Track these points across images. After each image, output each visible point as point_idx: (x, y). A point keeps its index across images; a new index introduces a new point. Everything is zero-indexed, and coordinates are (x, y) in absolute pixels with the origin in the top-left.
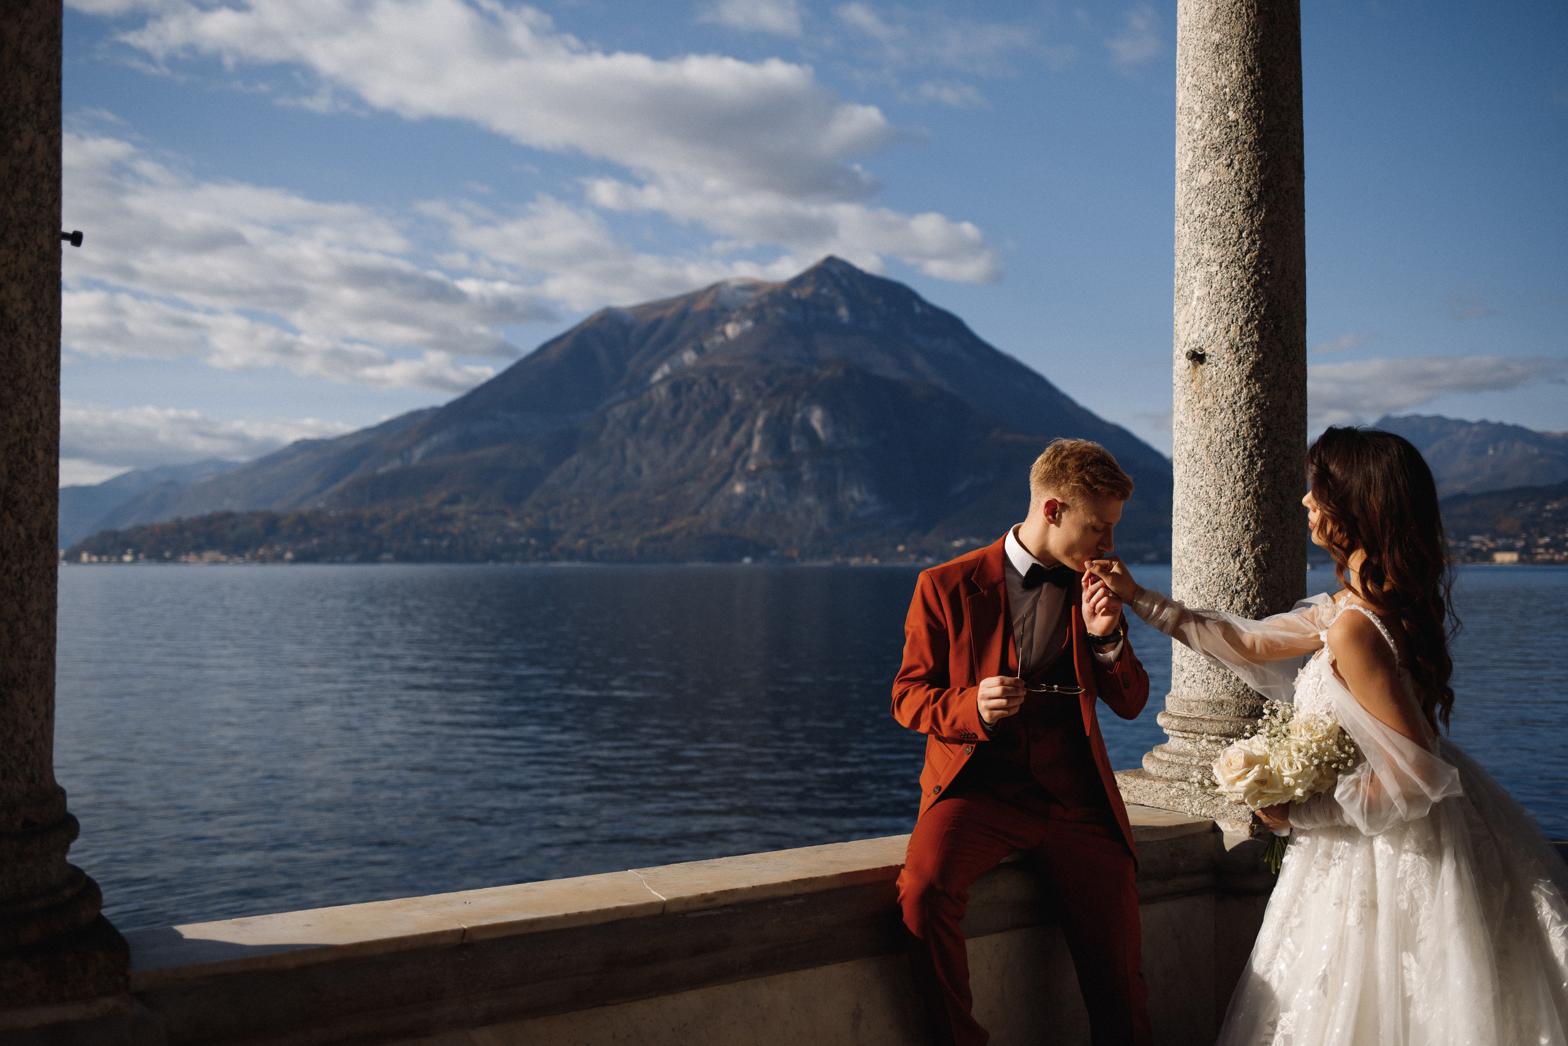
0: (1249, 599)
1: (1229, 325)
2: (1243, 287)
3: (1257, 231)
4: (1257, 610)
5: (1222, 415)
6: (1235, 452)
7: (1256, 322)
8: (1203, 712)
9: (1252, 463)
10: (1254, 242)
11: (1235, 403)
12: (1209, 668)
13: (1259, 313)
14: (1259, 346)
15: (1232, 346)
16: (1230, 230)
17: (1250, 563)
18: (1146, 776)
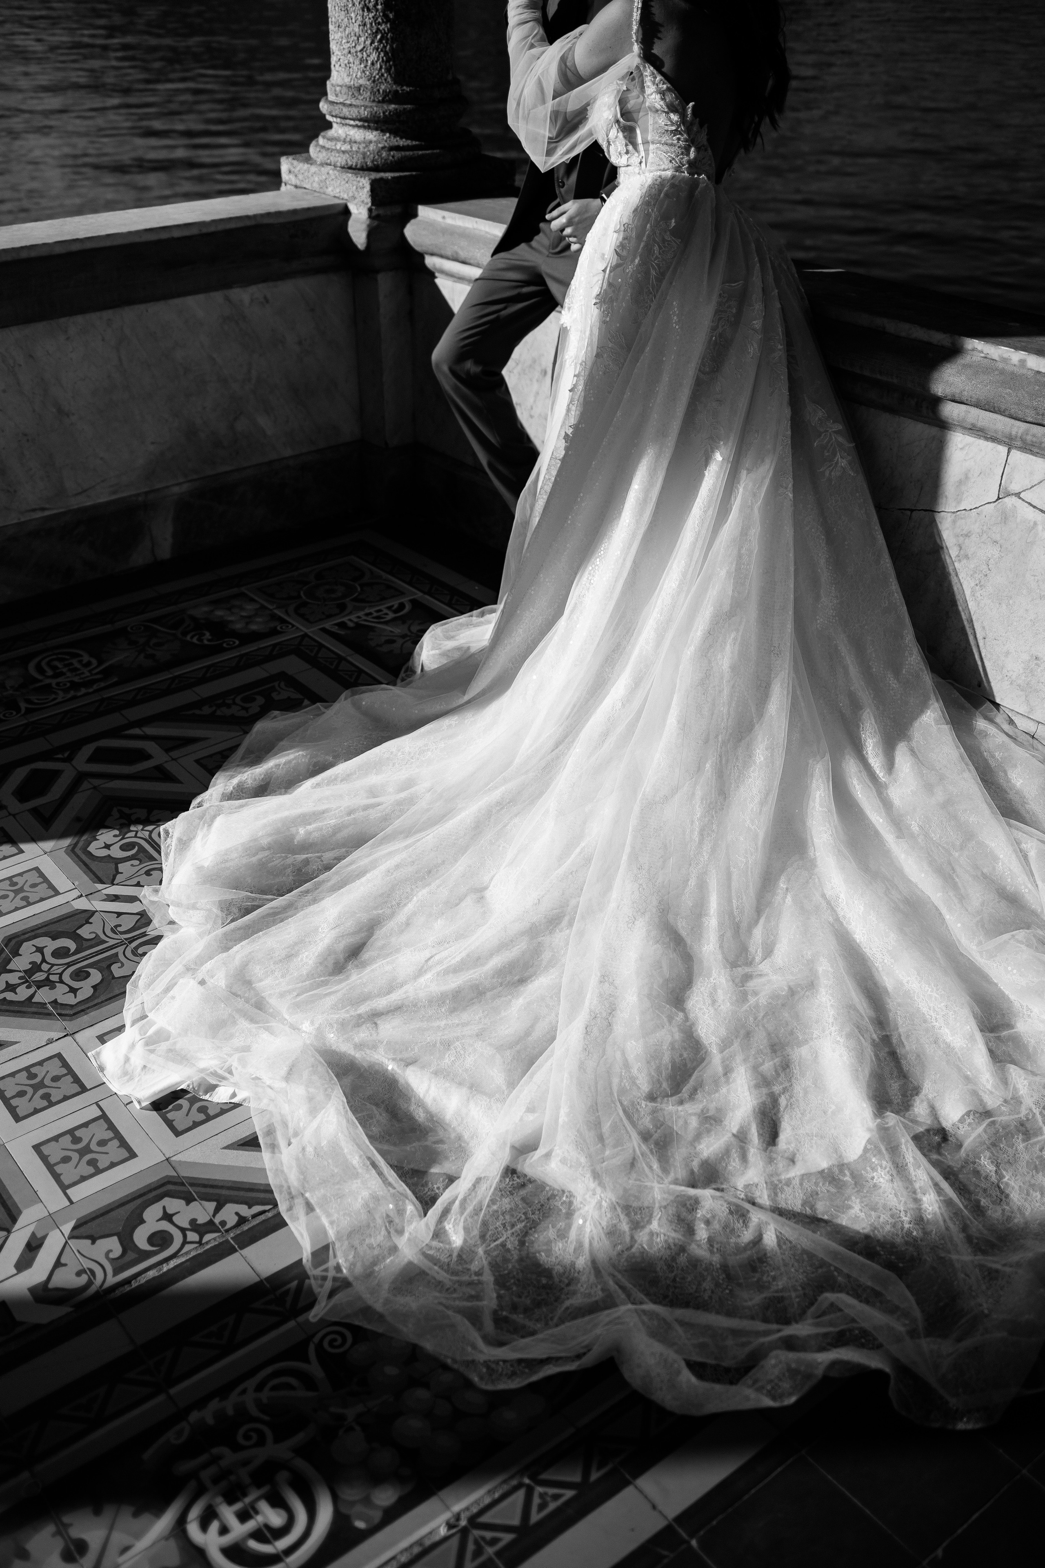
18: (309, 160)
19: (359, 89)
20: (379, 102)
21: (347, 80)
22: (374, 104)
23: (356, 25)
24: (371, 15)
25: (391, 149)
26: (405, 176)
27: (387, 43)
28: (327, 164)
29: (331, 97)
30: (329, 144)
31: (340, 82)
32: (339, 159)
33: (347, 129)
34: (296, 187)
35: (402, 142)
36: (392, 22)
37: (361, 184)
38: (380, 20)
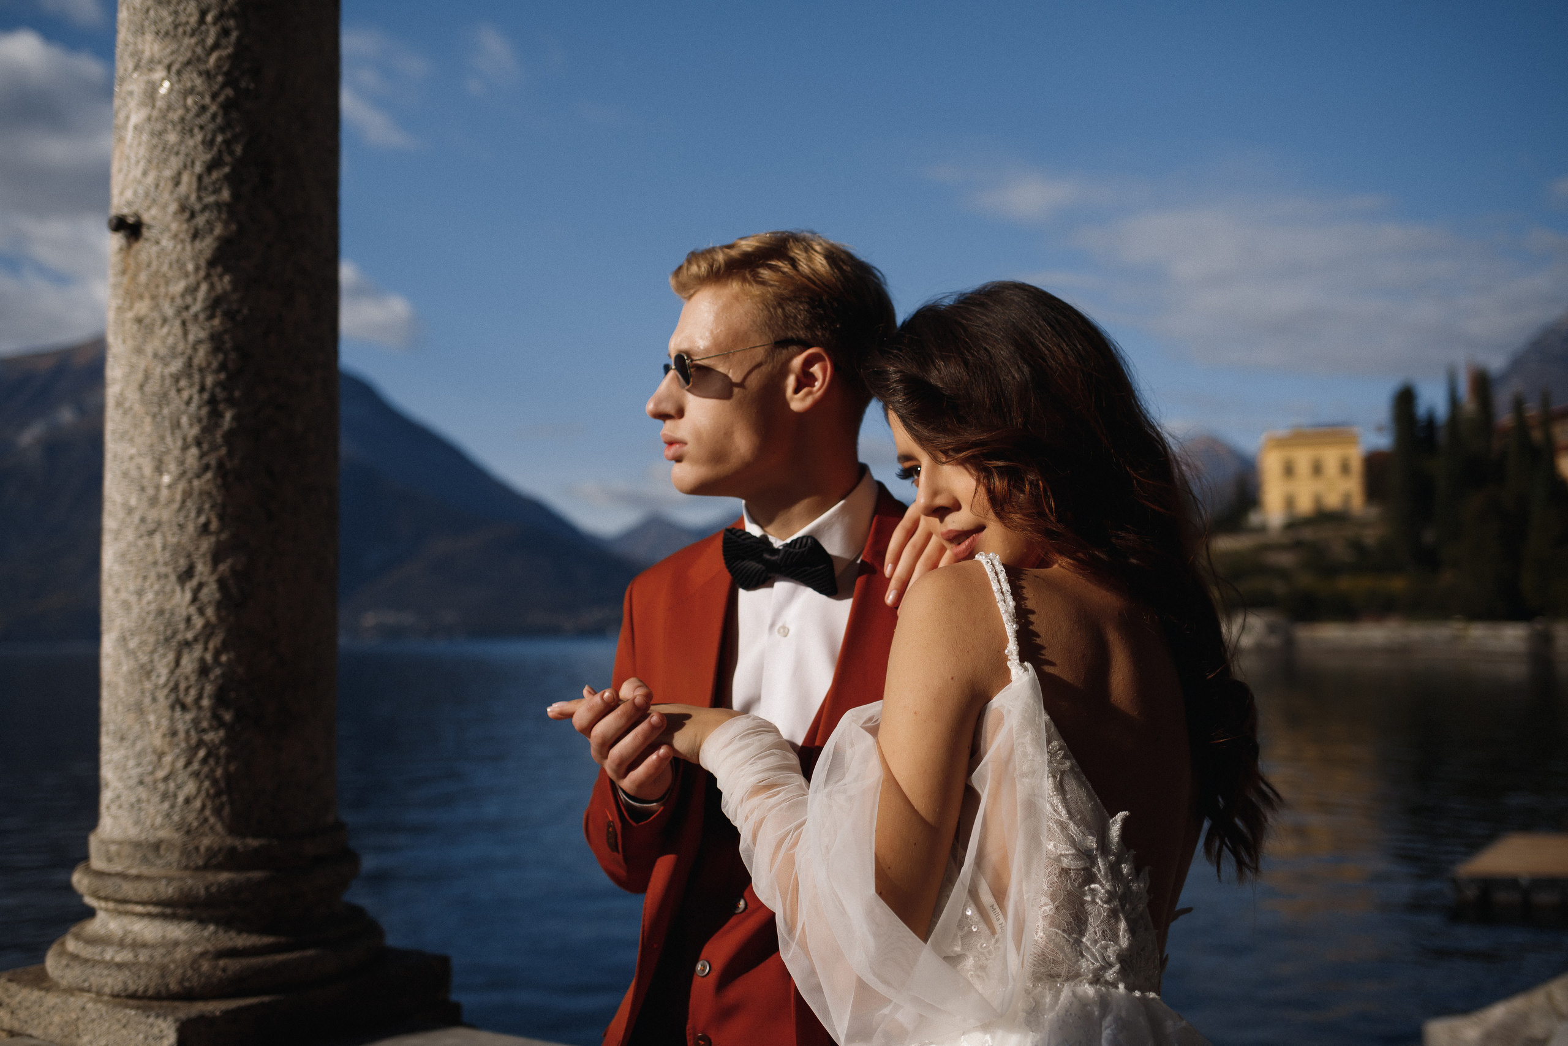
0: (209, 657)
1: (179, 174)
2: (203, 108)
3: (232, 14)
4: (223, 675)
5: (165, 330)
6: (185, 395)
7: (227, 169)
8: (127, 863)
9: (215, 414)
10: (225, 32)
11: (187, 308)
12: (141, 783)
13: (231, 153)
14: (230, 210)
15: (183, 208)
16: (185, 9)
17: (210, 592)
18: (41, 981)
19: (157, 846)
20: (197, 869)
21: (133, 832)
22: (187, 873)
23: (158, 735)
24: (189, 716)
25: (221, 954)
26: (248, 1008)
27: (217, 763)
28: (82, 990)
29: (97, 862)
30: (86, 952)
31: (117, 834)
32: (110, 981)
33: (126, 921)
34: (12, 1033)
35: (242, 941)
36: (229, 728)
37: (156, 1031)
38: (205, 724)
